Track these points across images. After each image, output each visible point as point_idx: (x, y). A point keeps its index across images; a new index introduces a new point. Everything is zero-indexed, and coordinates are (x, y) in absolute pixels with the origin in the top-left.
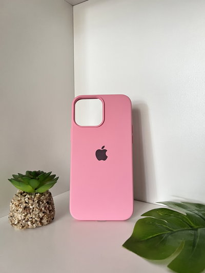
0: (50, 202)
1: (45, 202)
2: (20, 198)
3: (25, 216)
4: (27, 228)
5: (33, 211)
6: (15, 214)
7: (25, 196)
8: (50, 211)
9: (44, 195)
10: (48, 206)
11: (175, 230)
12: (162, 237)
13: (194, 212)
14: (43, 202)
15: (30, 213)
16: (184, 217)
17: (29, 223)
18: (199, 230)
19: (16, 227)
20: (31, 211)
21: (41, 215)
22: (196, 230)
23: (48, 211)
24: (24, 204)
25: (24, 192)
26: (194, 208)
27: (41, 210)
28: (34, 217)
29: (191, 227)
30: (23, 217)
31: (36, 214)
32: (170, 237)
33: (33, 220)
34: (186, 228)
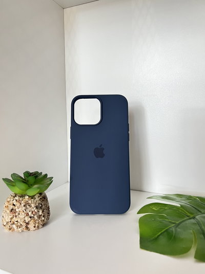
3: (12, 218)
11: (177, 223)
12: (172, 231)
13: (184, 202)
21: (27, 219)
22: (195, 218)
28: (19, 221)
29: (188, 216)
32: (179, 230)
33: (19, 224)
34: (185, 219)
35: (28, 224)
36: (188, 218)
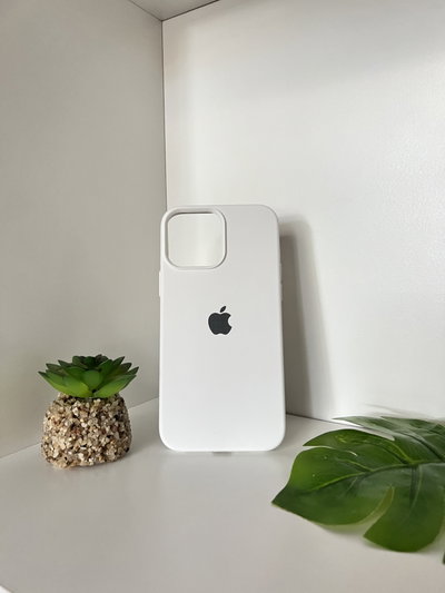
0: (121, 417)
1: (111, 416)
2: (62, 408)
3: (73, 442)
4: (77, 466)
5: (88, 432)
6: (54, 438)
7: (73, 403)
8: (121, 434)
9: (111, 403)
10: (117, 424)
11: (372, 470)
12: (350, 484)
13: (409, 434)
14: (107, 417)
15: (82, 437)
16: (389, 445)
17: (81, 456)
18: (421, 468)
19: (55, 463)
20: (84, 432)
21: (104, 441)
22: (415, 467)
23: (117, 434)
24: (71, 420)
25: (71, 397)
26: (407, 427)
27: (104, 432)
28: (90, 444)
29: (404, 462)
30: (69, 445)
31: (93, 439)
32: (364, 482)
33: (90, 450)
34: (394, 465)
35: (105, 449)
36: (402, 465)
